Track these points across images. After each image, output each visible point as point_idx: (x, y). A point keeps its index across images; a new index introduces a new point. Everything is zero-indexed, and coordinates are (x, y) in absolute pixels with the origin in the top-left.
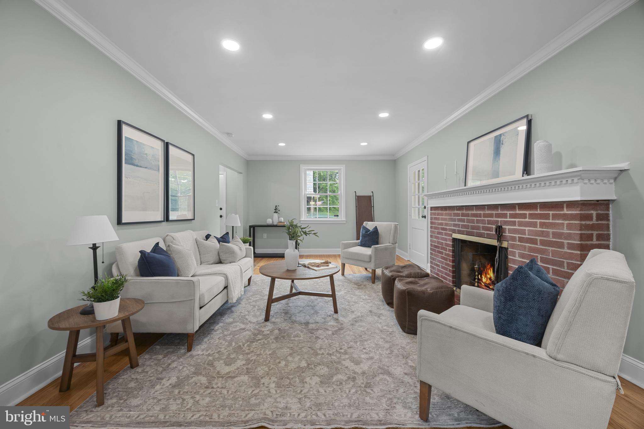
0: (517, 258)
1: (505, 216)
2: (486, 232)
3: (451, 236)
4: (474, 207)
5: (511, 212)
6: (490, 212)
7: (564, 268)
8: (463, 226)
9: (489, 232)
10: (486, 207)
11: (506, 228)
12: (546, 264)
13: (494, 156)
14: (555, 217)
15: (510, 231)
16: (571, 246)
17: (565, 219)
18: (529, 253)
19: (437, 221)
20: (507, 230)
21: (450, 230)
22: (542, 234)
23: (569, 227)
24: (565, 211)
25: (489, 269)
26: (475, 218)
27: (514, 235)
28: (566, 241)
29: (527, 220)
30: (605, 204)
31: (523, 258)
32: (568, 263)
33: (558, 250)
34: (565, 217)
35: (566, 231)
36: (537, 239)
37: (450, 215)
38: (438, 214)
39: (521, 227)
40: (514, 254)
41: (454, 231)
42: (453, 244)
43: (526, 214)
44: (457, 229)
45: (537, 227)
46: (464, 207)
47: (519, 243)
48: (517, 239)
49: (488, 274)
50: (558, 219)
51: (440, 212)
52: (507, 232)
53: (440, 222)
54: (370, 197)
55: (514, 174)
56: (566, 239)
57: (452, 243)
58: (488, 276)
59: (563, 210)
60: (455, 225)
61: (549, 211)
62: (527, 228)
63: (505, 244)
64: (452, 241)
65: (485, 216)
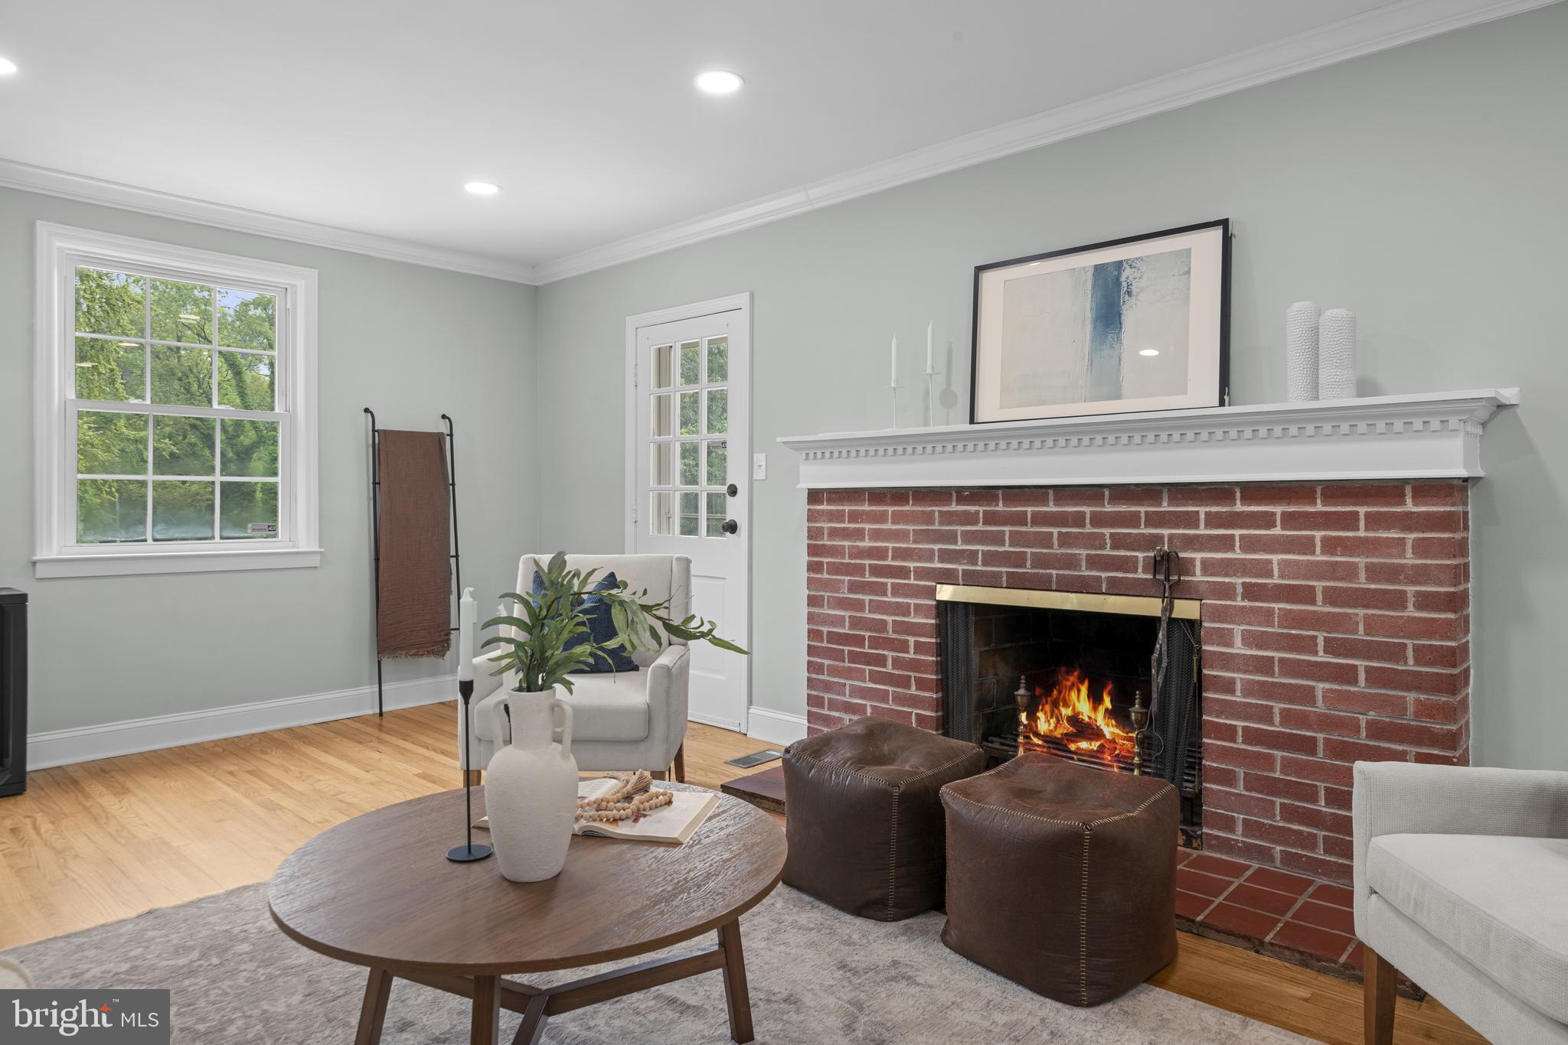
0: (1238, 648)
1: (1191, 520)
2: (1104, 575)
3: (931, 592)
4: (1051, 492)
5: (1215, 509)
6: (1123, 508)
7: (1406, 663)
8: (990, 558)
9: (1120, 575)
10: (1107, 493)
11: (1193, 560)
12: (1346, 656)
13: (1095, 329)
14: (1373, 521)
15: (1208, 567)
16: (1425, 601)
17: (1408, 529)
18: (1285, 631)
19: (846, 543)
20: (1198, 564)
21: (921, 574)
22: (1331, 571)
23: (1421, 547)
24: (1410, 506)
26: (1055, 531)
27: (1227, 580)
28: (1411, 589)
29: (1277, 531)
30: (1464, 487)
31: (1259, 647)
32: (1416, 648)
33: (1387, 613)
34: (1407, 522)
35: (1410, 559)
36: (1313, 588)
37: (928, 518)
38: (854, 517)
39: (1255, 552)
40: (1225, 638)
41: (948, 578)
42: (938, 626)
43: (1273, 514)
44: (960, 568)
45: (1313, 553)
46: (1000, 492)
47: (1246, 603)
48: (1240, 590)
50: (1388, 529)
51: (866, 507)
52: (1198, 571)
53: (867, 543)
54: (438, 439)
55: (1183, 390)
56: (1413, 581)
57: (933, 621)
59: (1403, 503)
60: (945, 556)
61: (1355, 504)
62: (1275, 558)
63: (1186, 609)
64: (934, 612)
65: (1098, 520)
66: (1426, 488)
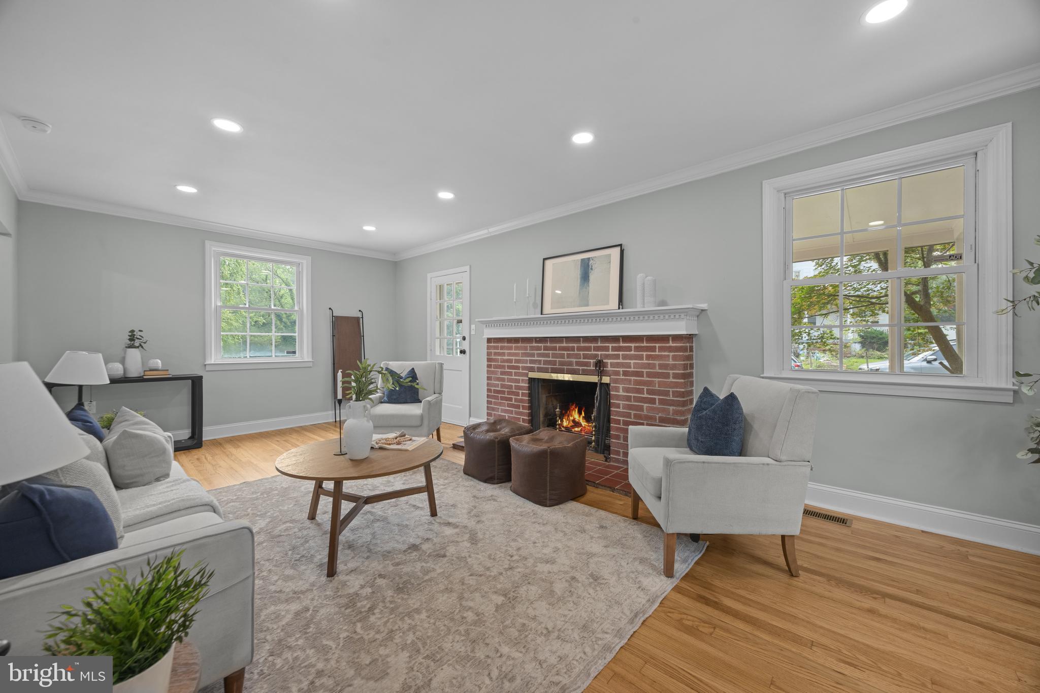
0: (621, 393)
1: (607, 349)
2: (581, 368)
3: (527, 374)
4: (564, 339)
5: (614, 345)
6: (587, 345)
7: (670, 397)
8: (546, 362)
9: (586, 368)
10: (581, 339)
11: (608, 362)
12: (652, 395)
13: (581, 282)
14: (661, 349)
15: (612, 365)
16: (676, 376)
17: (670, 351)
18: (635, 387)
19: (500, 357)
20: (609, 364)
21: (524, 368)
22: (648, 366)
23: (674, 358)
24: (671, 344)
25: (573, 410)
26: (566, 352)
27: (618, 369)
28: (671, 372)
29: (632, 352)
30: (690, 337)
31: (627, 392)
32: (673, 392)
33: (666, 380)
34: (670, 349)
35: (671, 362)
36: (643, 372)
37: (526, 348)
38: (502, 348)
39: (626, 360)
40: (617, 389)
41: (532, 369)
42: (529, 387)
43: (631, 347)
44: (536, 366)
45: (643, 360)
46: (549, 339)
47: (623, 377)
48: (621, 373)
49: (572, 416)
50: (665, 351)
51: (506, 345)
52: (609, 367)
53: (506, 358)
54: (357, 319)
55: (608, 303)
56: (672, 369)
57: (527, 385)
58: (571, 418)
59: (669, 343)
60: (532, 362)
61: (655, 343)
62: (632, 362)
63: (606, 380)
64: (527, 382)
65: (579, 349)
66: (676, 338)
